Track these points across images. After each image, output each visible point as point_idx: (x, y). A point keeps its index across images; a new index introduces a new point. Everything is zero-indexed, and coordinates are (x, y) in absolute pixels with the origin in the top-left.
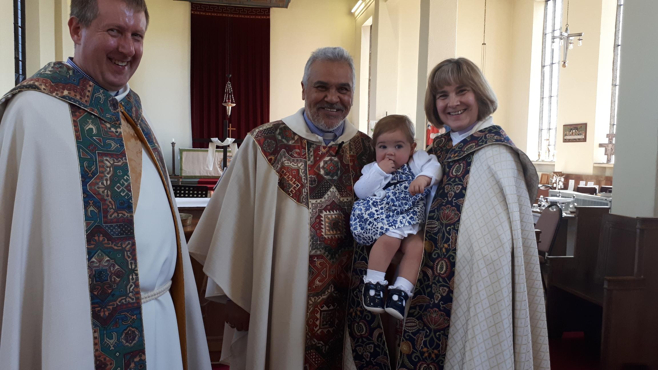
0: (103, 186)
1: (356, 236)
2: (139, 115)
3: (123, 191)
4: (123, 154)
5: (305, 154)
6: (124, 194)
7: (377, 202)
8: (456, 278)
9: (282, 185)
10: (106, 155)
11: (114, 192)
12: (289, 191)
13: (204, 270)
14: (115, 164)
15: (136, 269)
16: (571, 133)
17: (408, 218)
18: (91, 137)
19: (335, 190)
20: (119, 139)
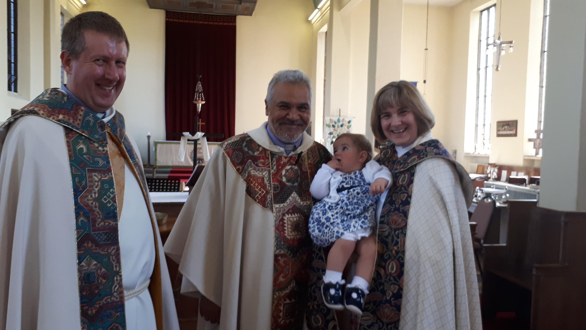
0: (91, 199)
1: (314, 237)
2: (122, 134)
3: (109, 202)
4: (109, 170)
5: (269, 163)
6: (110, 205)
7: (332, 207)
8: (405, 277)
9: (249, 192)
10: (95, 171)
11: (101, 204)
12: (255, 198)
13: (180, 269)
14: (103, 178)
15: (120, 271)
16: (503, 129)
17: (360, 222)
18: (82, 156)
19: (296, 195)
20: (106, 157)
